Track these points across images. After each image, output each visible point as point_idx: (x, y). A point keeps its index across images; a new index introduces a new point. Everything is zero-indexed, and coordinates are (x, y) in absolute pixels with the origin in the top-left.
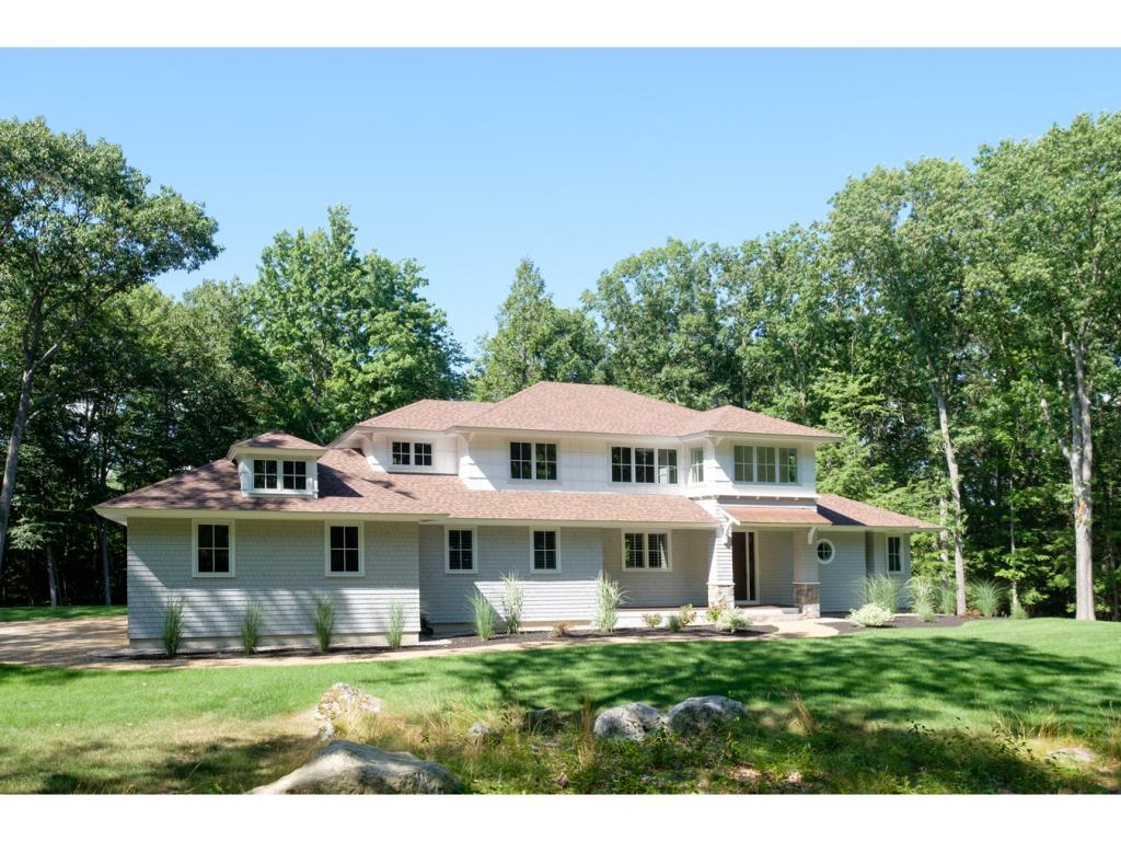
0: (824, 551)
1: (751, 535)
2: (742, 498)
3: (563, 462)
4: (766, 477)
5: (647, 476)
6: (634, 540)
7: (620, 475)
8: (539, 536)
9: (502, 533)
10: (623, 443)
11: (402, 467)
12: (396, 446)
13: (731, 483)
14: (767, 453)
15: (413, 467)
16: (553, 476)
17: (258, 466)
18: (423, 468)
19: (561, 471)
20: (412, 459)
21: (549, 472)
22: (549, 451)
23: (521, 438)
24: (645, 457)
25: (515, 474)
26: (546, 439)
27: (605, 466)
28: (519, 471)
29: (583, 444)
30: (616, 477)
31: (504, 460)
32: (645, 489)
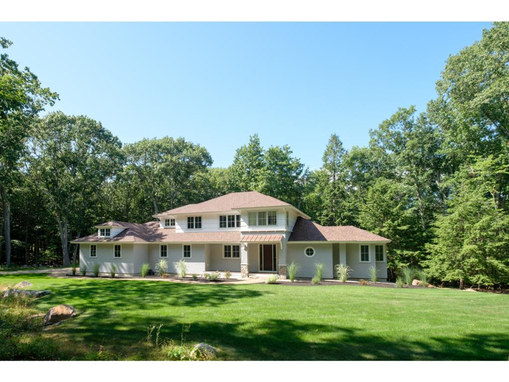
0: (310, 252)
1: (275, 246)
2: (259, 232)
3: (203, 222)
4: (262, 223)
5: (231, 225)
6: (227, 248)
7: (222, 225)
8: (185, 247)
9: (175, 246)
10: (223, 214)
11: (167, 227)
12: (166, 221)
13: (247, 226)
14: (262, 214)
15: (170, 226)
16: (200, 227)
17: (102, 231)
18: (173, 227)
19: (203, 225)
20: (170, 224)
21: (199, 226)
22: (199, 219)
23: (190, 216)
24: (231, 218)
25: (189, 227)
26: (198, 215)
27: (217, 222)
28: (190, 226)
29: (210, 216)
30: (221, 226)
31: (186, 223)
32: (231, 229)
